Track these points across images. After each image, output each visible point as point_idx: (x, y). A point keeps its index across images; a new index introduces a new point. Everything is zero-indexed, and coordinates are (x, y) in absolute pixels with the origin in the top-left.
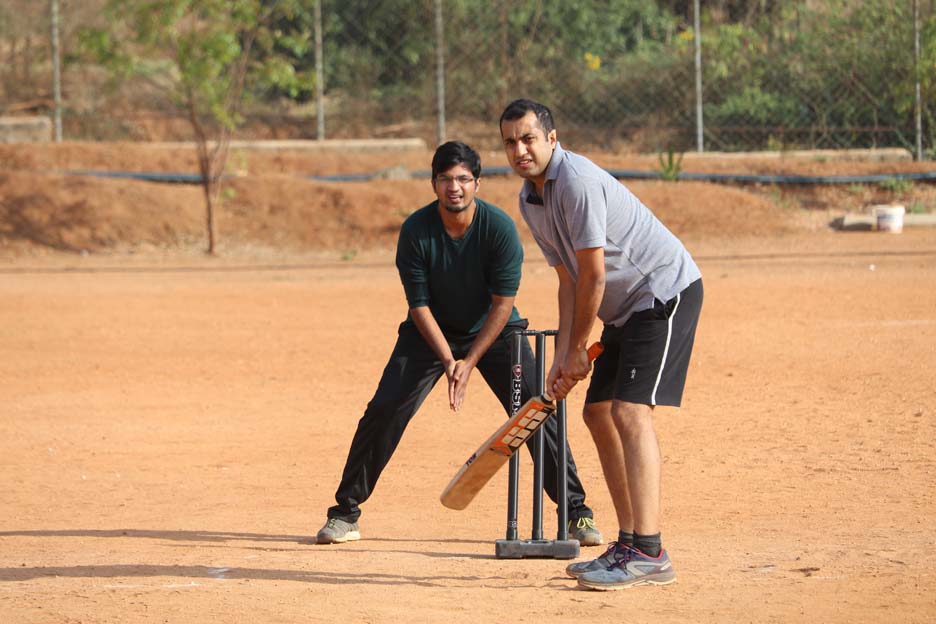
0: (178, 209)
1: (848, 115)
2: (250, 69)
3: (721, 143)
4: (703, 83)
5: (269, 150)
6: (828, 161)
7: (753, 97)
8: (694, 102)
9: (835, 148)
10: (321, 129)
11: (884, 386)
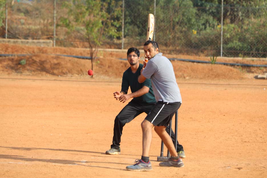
0: (84, 65)
1: (261, 49)
2: (105, 30)
3: (227, 55)
4: (223, 39)
5: (109, 51)
6: (255, 60)
7: (236, 43)
8: (220, 44)
9: (257, 57)
10: (123, 46)
11: (264, 120)
